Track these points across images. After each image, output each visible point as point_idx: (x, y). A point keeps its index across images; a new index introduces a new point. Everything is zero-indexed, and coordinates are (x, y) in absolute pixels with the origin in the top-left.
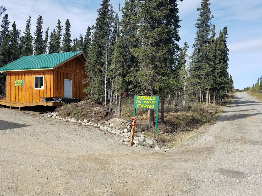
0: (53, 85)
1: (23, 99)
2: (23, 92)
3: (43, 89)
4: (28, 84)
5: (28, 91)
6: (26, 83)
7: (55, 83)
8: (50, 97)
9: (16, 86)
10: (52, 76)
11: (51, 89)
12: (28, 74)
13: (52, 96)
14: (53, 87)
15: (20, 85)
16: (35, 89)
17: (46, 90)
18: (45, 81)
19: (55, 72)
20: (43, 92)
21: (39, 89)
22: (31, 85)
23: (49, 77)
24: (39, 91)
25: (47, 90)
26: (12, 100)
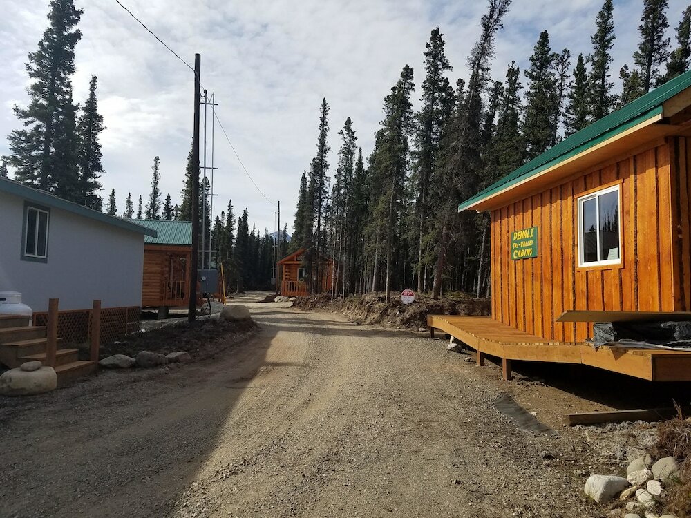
0: (676, 231)
1: (538, 316)
2: (537, 284)
3: (618, 261)
4: (556, 246)
5: (557, 280)
6: (546, 239)
7: (684, 219)
8: (657, 310)
9: (515, 258)
10: (665, 172)
11: (664, 256)
12: (554, 196)
13: (669, 307)
14: (678, 243)
15: (529, 252)
16: (583, 265)
17: (632, 266)
18: (628, 213)
19: (682, 143)
20: (617, 281)
21: (600, 263)
22: (564, 249)
23: (647, 182)
24: (599, 275)
25: (641, 267)
26: (506, 320)
